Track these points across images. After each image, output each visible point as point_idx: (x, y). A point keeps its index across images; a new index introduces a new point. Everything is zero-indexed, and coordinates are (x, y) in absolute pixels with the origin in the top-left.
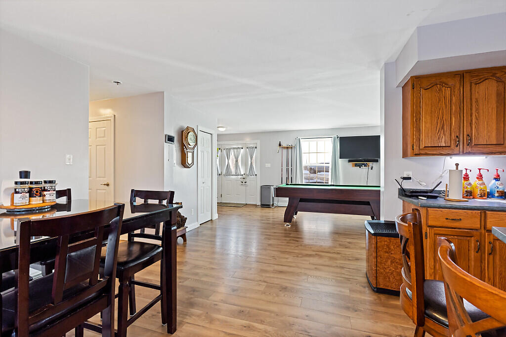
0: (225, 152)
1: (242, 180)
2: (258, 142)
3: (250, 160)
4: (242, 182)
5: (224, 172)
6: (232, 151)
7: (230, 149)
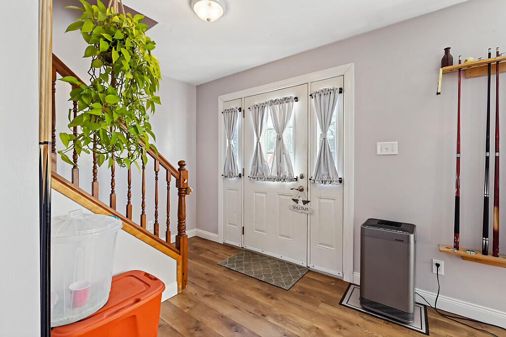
0: (250, 115)
1: (296, 194)
2: (349, 70)
3: (319, 132)
4: (296, 201)
5: (249, 171)
6: (268, 110)
7: (261, 107)
